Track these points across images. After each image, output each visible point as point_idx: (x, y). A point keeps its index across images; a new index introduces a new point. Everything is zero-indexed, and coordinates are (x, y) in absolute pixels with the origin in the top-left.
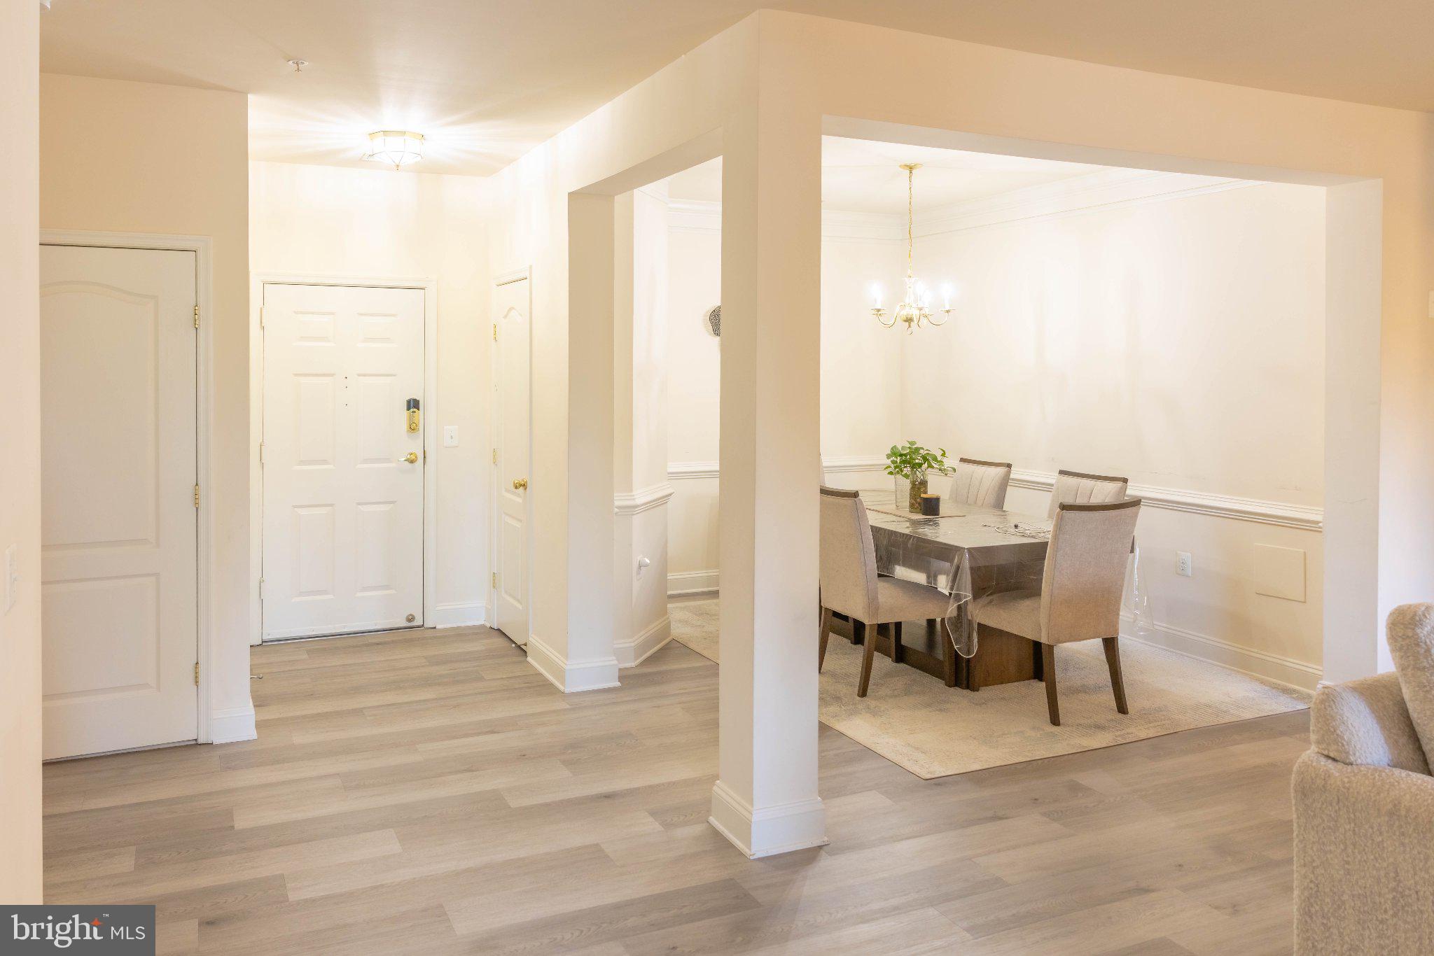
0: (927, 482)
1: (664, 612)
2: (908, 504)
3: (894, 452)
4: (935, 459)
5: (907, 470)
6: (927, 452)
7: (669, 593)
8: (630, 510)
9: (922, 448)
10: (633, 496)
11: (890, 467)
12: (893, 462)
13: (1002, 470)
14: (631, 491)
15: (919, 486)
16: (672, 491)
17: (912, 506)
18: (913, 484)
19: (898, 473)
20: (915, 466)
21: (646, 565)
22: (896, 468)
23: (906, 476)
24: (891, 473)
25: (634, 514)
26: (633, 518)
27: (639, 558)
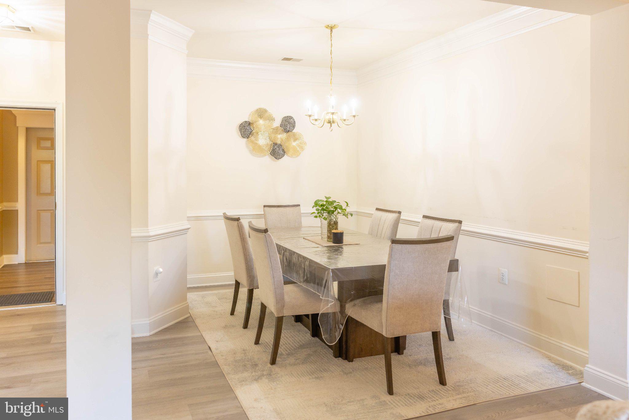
0: (337, 223)
1: (185, 299)
2: (326, 236)
3: (316, 204)
4: (341, 208)
5: (325, 215)
6: (338, 204)
8: (147, 239)
9: (335, 201)
10: (148, 230)
11: (314, 213)
12: (317, 210)
13: (395, 215)
14: (148, 228)
15: (333, 225)
16: (188, 226)
17: (329, 237)
18: (329, 224)
19: (320, 216)
20: (330, 213)
21: (161, 273)
22: (318, 213)
23: (325, 219)
24: (316, 217)
25: (149, 241)
26: (149, 243)
27: (156, 268)
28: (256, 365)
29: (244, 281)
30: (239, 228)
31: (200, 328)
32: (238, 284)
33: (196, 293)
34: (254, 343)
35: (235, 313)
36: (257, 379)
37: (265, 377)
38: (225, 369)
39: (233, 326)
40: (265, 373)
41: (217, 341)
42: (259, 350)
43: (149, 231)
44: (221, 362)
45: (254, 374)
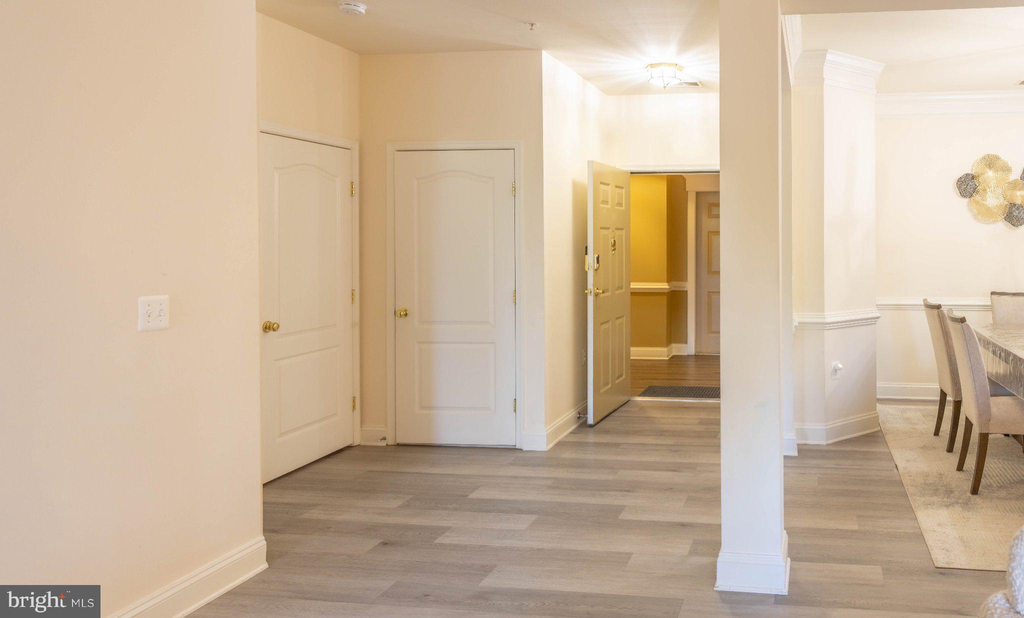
1: (872, 408)
7: (878, 397)
8: (823, 326)
10: (824, 315)
14: (824, 312)
16: (878, 315)
21: (841, 369)
25: (825, 328)
26: (825, 331)
27: (834, 364)
28: (952, 492)
29: (949, 390)
30: (940, 317)
31: (890, 445)
32: (943, 395)
33: (894, 406)
34: (956, 469)
35: (940, 434)
36: (947, 506)
37: (959, 505)
38: (910, 490)
39: (934, 448)
40: (960, 501)
41: (908, 461)
42: (961, 476)
43: (826, 316)
44: (906, 481)
45: (945, 499)
